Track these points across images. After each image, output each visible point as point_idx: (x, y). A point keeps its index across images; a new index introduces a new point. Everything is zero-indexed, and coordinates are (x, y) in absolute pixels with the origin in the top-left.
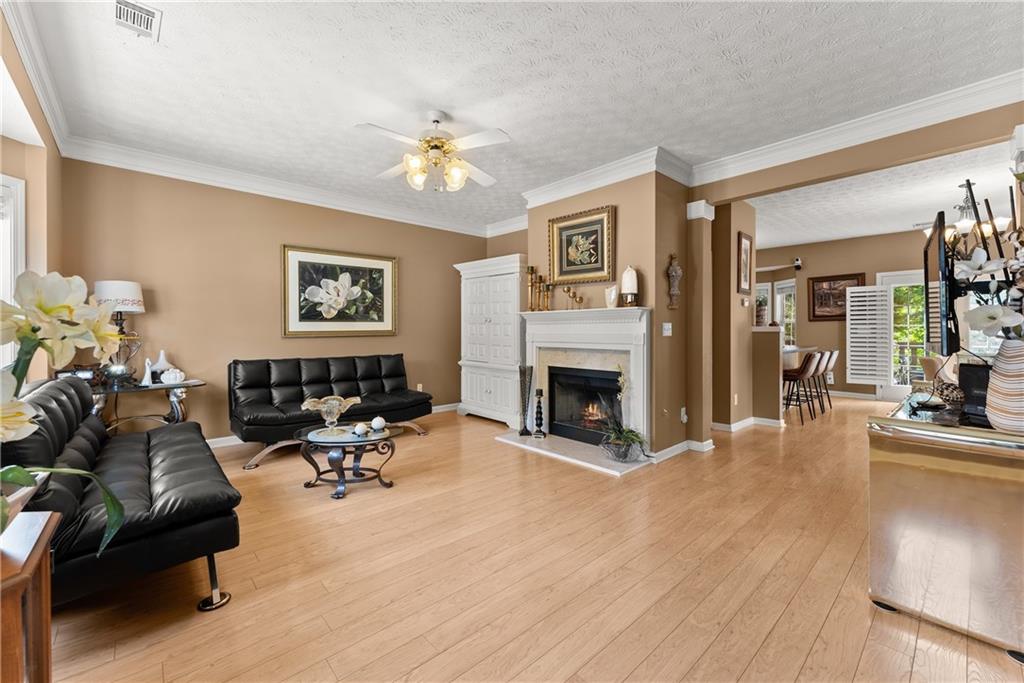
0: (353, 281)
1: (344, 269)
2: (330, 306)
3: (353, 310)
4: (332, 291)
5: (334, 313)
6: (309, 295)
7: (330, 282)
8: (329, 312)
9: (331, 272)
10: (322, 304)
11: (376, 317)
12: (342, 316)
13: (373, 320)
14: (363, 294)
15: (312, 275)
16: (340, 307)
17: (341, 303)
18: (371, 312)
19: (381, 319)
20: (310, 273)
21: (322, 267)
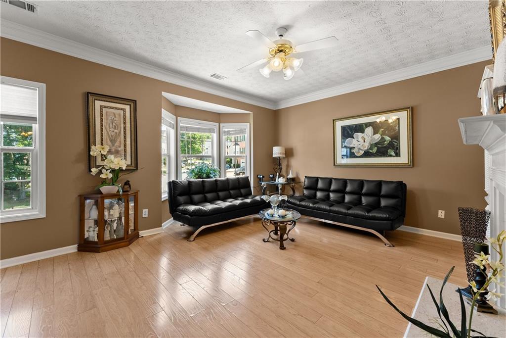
0: (374, 132)
1: (367, 125)
2: (359, 149)
3: (375, 150)
4: (360, 139)
5: (362, 152)
6: (347, 143)
7: (360, 135)
8: (359, 152)
9: (360, 128)
10: (354, 148)
11: (393, 154)
12: (367, 154)
13: (391, 156)
14: (383, 138)
15: (348, 132)
16: (366, 148)
17: (366, 146)
18: (389, 151)
19: (398, 154)
20: (347, 131)
21: (354, 126)
